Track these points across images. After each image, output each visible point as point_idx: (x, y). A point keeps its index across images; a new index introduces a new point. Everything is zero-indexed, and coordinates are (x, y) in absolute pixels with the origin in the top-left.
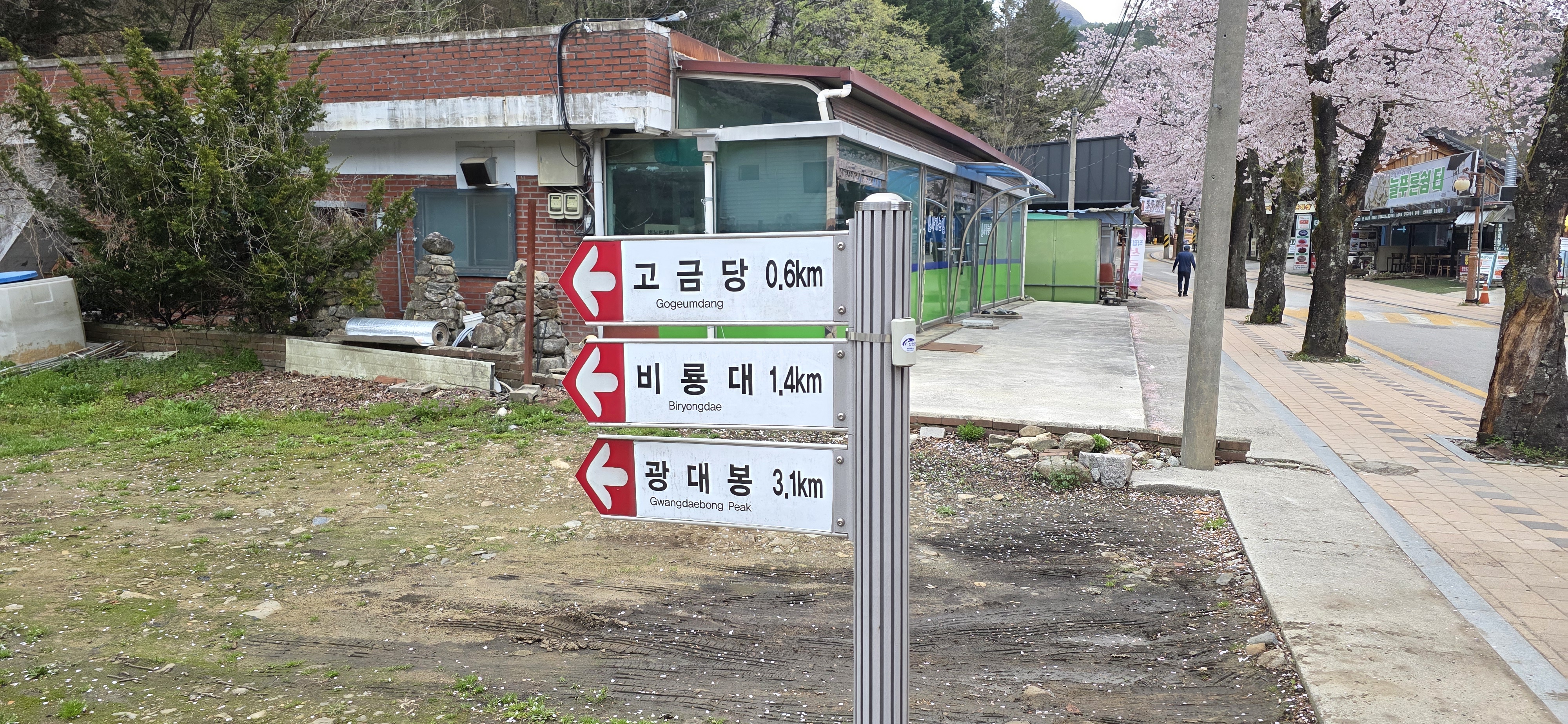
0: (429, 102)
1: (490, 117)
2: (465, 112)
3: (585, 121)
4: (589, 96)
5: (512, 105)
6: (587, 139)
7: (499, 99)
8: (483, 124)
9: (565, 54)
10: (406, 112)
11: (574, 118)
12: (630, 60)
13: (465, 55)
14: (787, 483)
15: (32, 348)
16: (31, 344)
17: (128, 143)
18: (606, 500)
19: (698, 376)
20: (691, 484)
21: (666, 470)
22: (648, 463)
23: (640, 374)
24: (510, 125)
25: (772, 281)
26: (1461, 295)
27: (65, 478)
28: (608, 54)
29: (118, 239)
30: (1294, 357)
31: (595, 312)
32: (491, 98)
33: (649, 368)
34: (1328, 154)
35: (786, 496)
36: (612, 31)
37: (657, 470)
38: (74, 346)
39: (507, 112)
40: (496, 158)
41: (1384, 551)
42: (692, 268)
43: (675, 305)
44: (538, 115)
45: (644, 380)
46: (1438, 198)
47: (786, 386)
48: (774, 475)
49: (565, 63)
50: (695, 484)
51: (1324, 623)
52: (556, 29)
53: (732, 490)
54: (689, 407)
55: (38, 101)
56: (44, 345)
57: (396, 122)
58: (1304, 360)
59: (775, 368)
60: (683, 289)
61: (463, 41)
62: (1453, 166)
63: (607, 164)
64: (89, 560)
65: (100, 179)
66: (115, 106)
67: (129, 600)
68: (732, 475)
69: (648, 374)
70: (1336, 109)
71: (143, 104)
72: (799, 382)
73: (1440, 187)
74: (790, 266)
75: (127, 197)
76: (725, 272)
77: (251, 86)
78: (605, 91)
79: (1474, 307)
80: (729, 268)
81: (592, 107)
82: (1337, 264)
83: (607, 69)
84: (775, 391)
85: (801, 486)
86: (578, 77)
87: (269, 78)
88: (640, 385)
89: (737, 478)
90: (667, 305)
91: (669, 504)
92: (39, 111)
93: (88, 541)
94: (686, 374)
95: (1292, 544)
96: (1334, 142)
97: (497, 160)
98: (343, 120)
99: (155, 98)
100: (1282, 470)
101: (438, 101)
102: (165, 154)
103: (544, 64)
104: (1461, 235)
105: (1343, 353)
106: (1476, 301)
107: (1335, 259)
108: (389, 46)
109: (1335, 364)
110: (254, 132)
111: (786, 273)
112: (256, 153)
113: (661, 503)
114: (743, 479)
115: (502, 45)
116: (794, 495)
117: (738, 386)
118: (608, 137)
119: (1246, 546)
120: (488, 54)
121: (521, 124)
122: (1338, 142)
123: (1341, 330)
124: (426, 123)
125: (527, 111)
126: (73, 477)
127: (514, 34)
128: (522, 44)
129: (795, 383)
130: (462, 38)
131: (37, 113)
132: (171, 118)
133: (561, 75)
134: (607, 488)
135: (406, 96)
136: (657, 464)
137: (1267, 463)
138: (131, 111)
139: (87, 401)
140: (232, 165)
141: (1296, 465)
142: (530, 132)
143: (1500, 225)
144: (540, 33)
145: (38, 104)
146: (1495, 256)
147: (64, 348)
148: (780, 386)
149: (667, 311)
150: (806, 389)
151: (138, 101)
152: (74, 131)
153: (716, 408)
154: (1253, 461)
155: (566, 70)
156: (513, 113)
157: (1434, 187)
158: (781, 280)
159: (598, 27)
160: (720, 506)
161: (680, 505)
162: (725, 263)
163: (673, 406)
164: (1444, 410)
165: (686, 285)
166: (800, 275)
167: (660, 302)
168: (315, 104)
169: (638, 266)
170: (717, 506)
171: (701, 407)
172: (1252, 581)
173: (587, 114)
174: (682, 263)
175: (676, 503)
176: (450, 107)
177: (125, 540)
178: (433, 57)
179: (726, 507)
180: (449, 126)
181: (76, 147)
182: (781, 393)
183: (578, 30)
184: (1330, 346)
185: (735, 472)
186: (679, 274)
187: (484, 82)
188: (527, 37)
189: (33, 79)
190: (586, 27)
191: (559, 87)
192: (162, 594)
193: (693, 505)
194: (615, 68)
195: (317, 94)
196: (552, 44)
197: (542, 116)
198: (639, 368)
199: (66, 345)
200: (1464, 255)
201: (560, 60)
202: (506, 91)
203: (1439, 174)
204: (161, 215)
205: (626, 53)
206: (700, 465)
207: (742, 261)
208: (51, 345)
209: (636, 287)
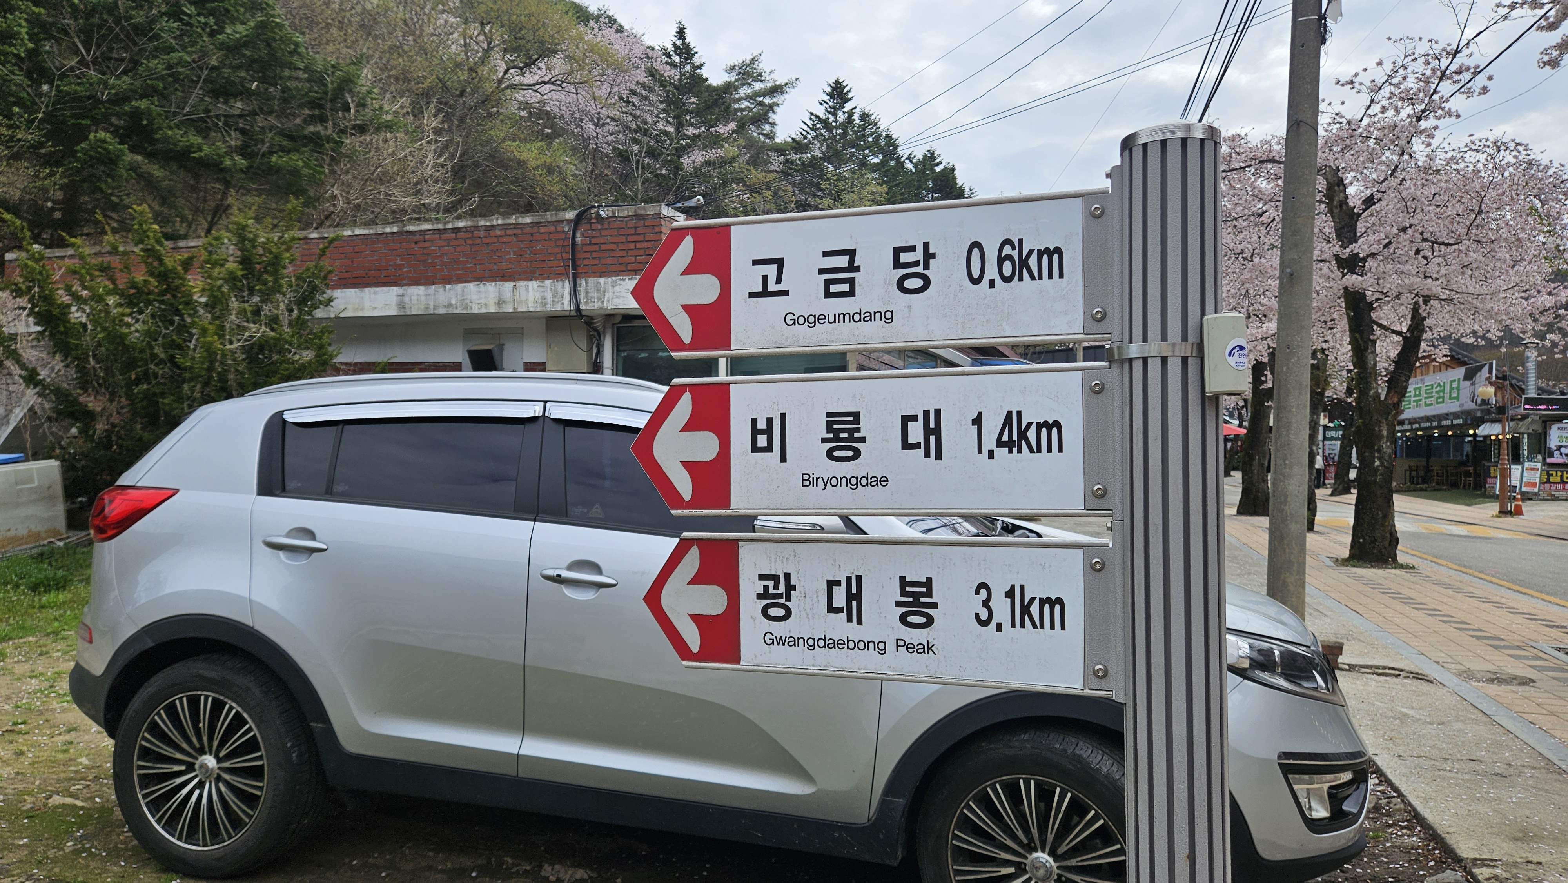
0: (439, 288)
1: (500, 302)
2: (474, 297)
3: (598, 305)
4: (602, 280)
5: (523, 290)
6: (598, 325)
7: (509, 285)
8: (492, 309)
9: (579, 239)
10: (414, 298)
11: (586, 303)
12: (645, 245)
13: (478, 241)
14: (1001, 608)
15: (9, 534)
16: (9, 530)
17: (128, 319)
18: (692, 638)
19: (851, 432)
20: (831, 609)
21: (790, 588)
22: (762, 577)
23: (755, 432)
24: (520, 310)
25: (976, 274)
26: (1493, 508)
27: (19, 670)
28: (623, 239)
29: (108, 419)
30: (1345, 562)
31: (686, 337)
32: (501, 283)
33: (770, 421)
34: (1366, 349)
35: (999, 627)
36: (628, 217)
37: (776, 587)
38: (55, 533)
39: (517, 297)
40: (503, 345)
41: (1544, 771)
42: (843, 261)
43: (812, 321)
44: (549, 301)
45: (762, 441)
46: (1454, 407)
47: (1000, 444)
48: (977, 592)
49: (578, 248)
50: (840, 610)
51: (1519, 860)
52: (571, 215)
53: (903, 619)
54: (834, 482)
55: (39, 277)
56: (23, 531)
57: (404, 308)
58: (1354, 566)
59: (980, 414)
60: (828, 294)
61: (476, 228)
62: (1470, 376)
63: (618, 350)
64: (22, 759)
65: (94, 356)
66: (117, 282)
67: (58, 807)
68: (903, 593)
69: (768, 431)
70: (1371, 304)
71: (145, 281)
72: (1023, 435)
73: (1457, 398)
74: (1007, 250)
75: (121, 375)
76: (897, 265)
77: (258, 266)
78: (618, 275)
79: (1509, 520)
80: (904, 258)
81: (604, 292)
82: (1382, 464)
83: (621, 254)
84: (980, 451)
85: (1026, 610)
86: (592, 262)
87: (276, 257)
88: (755, 449)
89: (910, 599)
90: (801, 320)
91: (794, 642)
92: (39, 287)
93: (26, 737)
94: (830, 428)
95: (1433, 762)
96: (1372, 337)
97: (505, 347)
98: (350, 307)
99: (159, 275)
100: (1382, 678)
101: (448, 287)
102: (164, 331)
103: (557, 250)
104: (1484, 447)
105: (1395, 559)
106: (1510, 513)
107: (1380, 459)
108: (401, 233)
109: (1388, 571)
110: (257, 312)
111: (1001, 260)
112: (257, 332)
113: (781, 641)
114: (922, 600)
115: (515, 231)
116: (1013, 625)
117: (916, 446)
118: (620, 323)
119: (1380, 764)
120: (501, 240)
121: (531, 309)
122: (1375, 337)
123: (1391, 534)
124: (434, 309)
125: (538, 295)
126: (27, 667)
127: (528, 220)
128: (536, 230)
129: (1015, 438)
130: (475, 224)
131: (36, 289)
132: (174, 296)
133: (574, 260)
134: (693, 617)
135: (416, 282)
136: (775, 578)
137: (1363, 670)
138: (132, 287)
139: (58, 589)
140: (231, 343)
141: (1397, 672)
142: (539, 318)
143: (1526, 436)
144: (554, 219)
145: (39, 281)
146: (1523, 468)
147: (43, 535)
148: (989, 442)
149: (802, 331)
150: (1034, 446)
151: (140, 277)
152: (74, 309)
153: (881, 481)
154: (1347, 667)
155: (580, 255)
156: (523, 298)
157: (1451, 398)
158: (991, 272)
159: (614, 213)
160: (882, 646)
161: (813, 644)
162: (897, 251)
163: (808, 480)
164: (1532, 618)
165: (834, 288)
166: (1024, 263)
167: (790, 316)
168: (323, 287)
169: (756, 262)
170: (876, 646)
171: (854, 481)
172: (1402, 806)
173: (599, 299)
174: (826, 254)
175: (806, 642)
176: (460, 293)
177: (68, 737)
178: (444, 244)
179: (891, 647)
180: (458, 311)
181: (74, 324)
182: (991, 454)
183: (593, 216)
184: (1380, 552)
185: (908, 589)
186: (822, 271)
187: (495, 267)
188: (541, 222)
189: (37, 255)
190: (601, 212)
191: (571, 271)
192: (97, 800)
193: (836, 644)
194: (630, 253)
195: (325, 277)
196: (566, 229)
197: (553, 301)
198: (754, 421)
199: (46, 532)
200: (1489, 467)
201: (574, 244)
202: (517, 277)
203: (1455, 385)
204: (155, 394)
205: (641, 238)
206: (849, 579)
207: (926, 245)
208: (30, 531)
209: (752, 295)
